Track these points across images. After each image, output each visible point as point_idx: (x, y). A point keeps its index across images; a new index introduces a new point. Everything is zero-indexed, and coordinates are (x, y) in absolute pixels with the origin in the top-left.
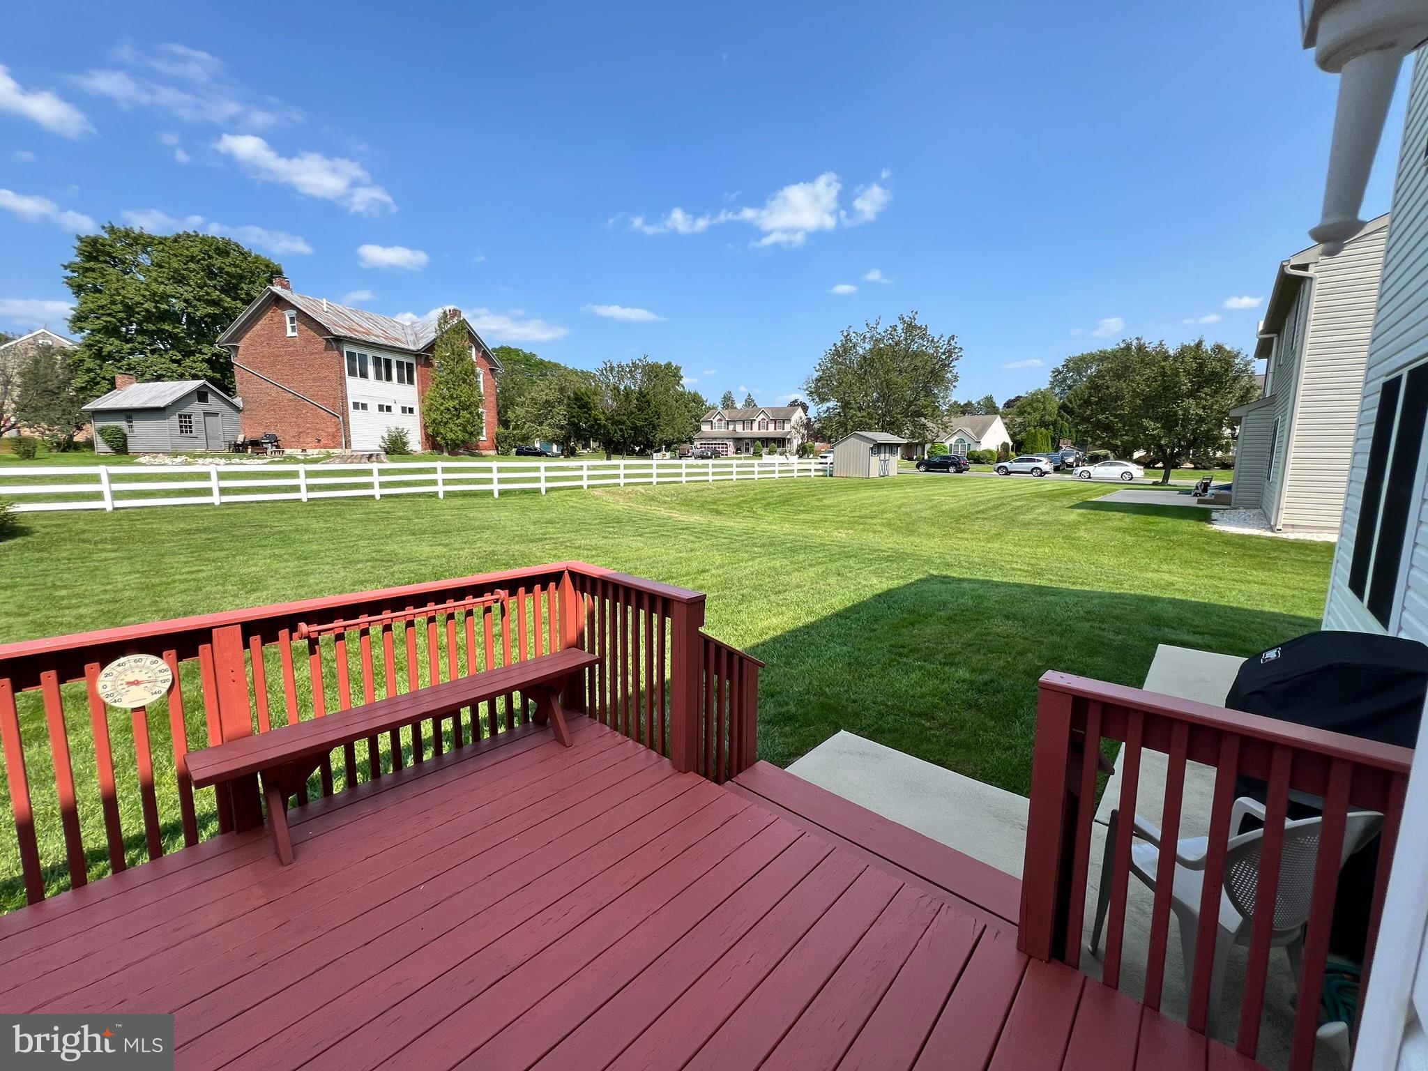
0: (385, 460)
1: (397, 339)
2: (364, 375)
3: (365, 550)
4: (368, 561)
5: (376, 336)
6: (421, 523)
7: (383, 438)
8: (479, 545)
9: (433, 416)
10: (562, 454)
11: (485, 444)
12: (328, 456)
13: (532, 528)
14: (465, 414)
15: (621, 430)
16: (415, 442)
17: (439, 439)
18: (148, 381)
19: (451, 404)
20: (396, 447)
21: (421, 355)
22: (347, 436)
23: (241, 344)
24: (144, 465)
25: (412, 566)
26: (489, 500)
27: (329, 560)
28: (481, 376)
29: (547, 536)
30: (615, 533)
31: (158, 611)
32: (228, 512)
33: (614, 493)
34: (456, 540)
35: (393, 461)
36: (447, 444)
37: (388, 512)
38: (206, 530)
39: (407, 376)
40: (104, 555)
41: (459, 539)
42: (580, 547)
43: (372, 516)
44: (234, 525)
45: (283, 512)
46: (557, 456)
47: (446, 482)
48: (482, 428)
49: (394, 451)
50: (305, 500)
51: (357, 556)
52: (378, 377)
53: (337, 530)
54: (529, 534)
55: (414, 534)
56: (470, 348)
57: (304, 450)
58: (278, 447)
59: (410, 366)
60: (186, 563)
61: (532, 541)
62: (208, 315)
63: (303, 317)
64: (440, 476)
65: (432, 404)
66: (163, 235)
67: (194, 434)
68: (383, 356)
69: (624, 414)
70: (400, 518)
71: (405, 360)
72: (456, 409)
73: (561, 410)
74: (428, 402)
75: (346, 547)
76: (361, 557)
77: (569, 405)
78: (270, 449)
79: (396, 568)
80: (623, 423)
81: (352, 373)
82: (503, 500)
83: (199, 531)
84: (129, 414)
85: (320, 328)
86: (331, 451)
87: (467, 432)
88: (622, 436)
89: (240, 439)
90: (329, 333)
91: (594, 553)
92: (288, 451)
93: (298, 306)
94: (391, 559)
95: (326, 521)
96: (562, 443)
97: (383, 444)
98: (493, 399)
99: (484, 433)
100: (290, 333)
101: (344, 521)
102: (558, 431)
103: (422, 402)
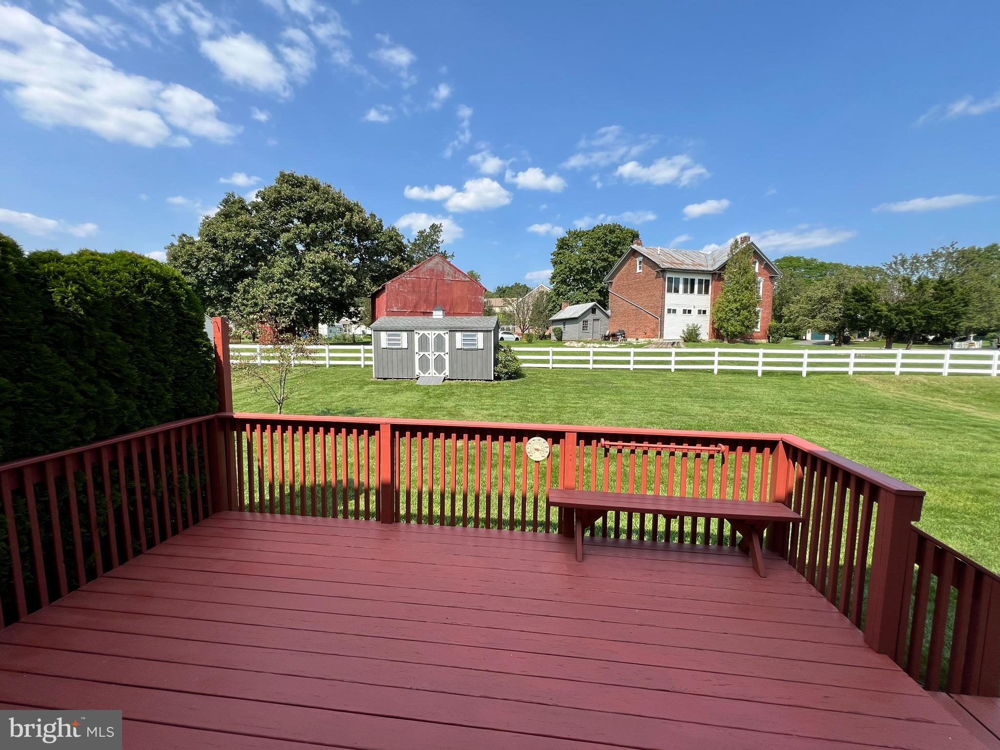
0: (682, 346)
1: (700, 265)
2: (677, 291)
3: (659, 403)
4: (658, 411)
5: (688, 265)
6: (697, 390)
7: (683, 331)
8: (736, 411)
9: (720, 315)
10: (834, 342)
11: (759, 334)
12: (650, 343)
13: (786, 404)
14: (744, 313)
15: (908, 320)
16: (705, 334)
17: (721, 331)
18: (574, 304)
19: (734, 306)
20: (691, 337)
21: (715, 273)
22: (662, 330)
23: (614, 281)
24: (567, 347)
25: (685, 419)
26: (753, 378)
27: (637, 407)
28: (761, 283)
29: (799, 412)
30: (875, 418)
31: (559, 420)
32: (595, 373)
33: (884, 381)
34: (719, 406)
35: (687, 347)
36: (728, 335)
37: (678, 381)
38: (584, 382)
39: (705, 287)
40: (545, 390)
41: (722, 405)
42: (830, 426)
43: (667, 382)
44: (596, 381)
45: (620, 376)
46: (829, 344)
47: (720, 363)
48: (757, 323)
49: (690, 339)
50: (632, 369)
51: (652, 406)
52: (685, 291)
53: (646, 389)
54: (782, 408)
55: (691, 397)
56: (755, 263)
57: (637, 339)
58: (624, 337)
59: (707, 282)
60: (573, 398)
61: (783, 414)
62: (602, 267)
63: (647, 261)
64: (716, 359)
65: (720, 307)
66: (588, 230)
67: (588, 331)
68: (690, 277)
69: (914, 305)
70: (684, 385)
71: (704, 278)
72: (737, 309)
73: (838, 304)
74: (717, 305)
75: (648, 400)
76: (655, 407)
77: (845, 299)
78: (620, 338)
79: (674, 418)
80: (913, 313)
81: (669, 291)
82: (765, 379)
83: (581, 382)
84: (565, 321)
85: (654, 265)
86: (652, 339)
87: (744, 326)
88: (910, 326)
89: (607, 334)
90: (659, 267)
91: (845, 432)
92: (629, 340)
93: (644, 254)
94: (672, 412)
95: (640, 383)
96: (835, 333)
97: (683, 335)
98: (770, 300)
99: (759, 326)
100: (638, 271)
101: (650, 384)
102: (831, 323)
103: (713, 305)
